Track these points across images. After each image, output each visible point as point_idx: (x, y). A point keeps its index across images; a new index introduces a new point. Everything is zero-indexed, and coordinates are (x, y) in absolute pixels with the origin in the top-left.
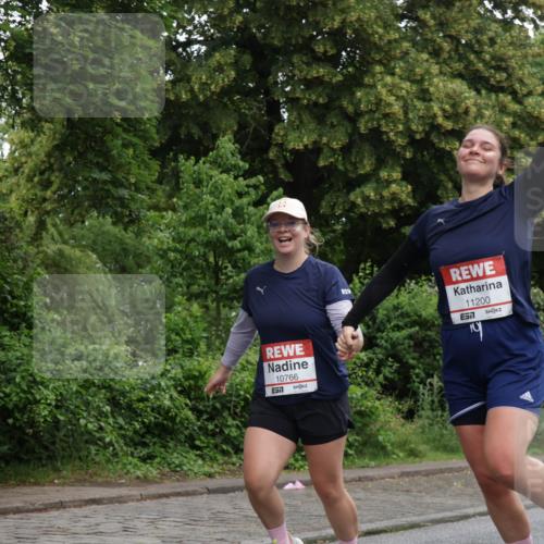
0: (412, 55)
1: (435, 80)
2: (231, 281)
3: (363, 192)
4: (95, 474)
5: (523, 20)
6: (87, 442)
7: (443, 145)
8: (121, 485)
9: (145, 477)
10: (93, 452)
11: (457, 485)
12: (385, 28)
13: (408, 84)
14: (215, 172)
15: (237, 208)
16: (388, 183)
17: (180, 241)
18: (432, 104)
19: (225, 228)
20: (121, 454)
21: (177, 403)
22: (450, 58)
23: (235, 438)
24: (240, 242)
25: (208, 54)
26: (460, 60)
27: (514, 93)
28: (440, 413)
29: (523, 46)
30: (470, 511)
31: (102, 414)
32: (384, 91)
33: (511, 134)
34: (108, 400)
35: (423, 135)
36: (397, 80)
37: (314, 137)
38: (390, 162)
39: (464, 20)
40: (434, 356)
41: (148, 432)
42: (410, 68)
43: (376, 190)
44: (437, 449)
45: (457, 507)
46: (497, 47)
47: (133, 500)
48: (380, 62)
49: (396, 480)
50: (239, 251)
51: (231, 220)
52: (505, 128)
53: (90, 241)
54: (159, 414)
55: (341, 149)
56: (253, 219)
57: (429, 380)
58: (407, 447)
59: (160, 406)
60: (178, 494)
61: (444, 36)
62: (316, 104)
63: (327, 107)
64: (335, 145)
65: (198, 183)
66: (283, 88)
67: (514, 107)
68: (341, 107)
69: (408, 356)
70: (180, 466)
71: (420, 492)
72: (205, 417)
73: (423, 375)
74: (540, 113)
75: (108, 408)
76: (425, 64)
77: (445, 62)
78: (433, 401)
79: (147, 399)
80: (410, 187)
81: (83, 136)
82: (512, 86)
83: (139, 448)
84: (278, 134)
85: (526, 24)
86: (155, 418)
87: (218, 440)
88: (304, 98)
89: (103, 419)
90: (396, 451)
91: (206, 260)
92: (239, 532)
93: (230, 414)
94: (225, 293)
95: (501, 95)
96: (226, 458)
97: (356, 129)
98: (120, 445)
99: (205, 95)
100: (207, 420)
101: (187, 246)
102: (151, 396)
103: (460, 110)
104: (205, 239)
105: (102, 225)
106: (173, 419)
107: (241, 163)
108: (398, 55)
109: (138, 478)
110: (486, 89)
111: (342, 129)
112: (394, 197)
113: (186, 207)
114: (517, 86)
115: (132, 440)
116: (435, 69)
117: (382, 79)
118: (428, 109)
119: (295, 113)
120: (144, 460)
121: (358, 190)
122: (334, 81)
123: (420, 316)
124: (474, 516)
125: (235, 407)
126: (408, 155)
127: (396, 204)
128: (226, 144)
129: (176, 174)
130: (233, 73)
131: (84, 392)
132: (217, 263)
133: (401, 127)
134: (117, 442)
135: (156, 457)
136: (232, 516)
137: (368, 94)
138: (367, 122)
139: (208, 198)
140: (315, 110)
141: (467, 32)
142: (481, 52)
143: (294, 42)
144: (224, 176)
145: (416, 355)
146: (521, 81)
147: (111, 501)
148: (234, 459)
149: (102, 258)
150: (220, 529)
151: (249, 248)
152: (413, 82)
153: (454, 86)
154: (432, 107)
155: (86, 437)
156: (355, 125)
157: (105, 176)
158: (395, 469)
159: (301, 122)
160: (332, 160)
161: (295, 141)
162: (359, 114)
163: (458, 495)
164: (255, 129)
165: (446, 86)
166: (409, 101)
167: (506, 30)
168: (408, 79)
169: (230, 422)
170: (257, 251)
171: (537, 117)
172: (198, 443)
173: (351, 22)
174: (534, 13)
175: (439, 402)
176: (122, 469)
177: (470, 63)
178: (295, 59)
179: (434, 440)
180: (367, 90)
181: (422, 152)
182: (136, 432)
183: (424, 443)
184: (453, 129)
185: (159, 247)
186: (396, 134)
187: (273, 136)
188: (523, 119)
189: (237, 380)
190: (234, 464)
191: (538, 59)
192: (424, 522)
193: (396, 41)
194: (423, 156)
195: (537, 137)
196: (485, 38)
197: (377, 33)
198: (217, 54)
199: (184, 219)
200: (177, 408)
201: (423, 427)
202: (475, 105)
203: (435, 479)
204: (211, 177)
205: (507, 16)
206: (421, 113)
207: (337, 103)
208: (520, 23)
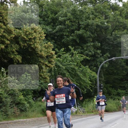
27: (4, 23)
33: (3, 34)
67: (4, 27)
82: (3, 21)
85: (8, 4)
114: (5, 21)
146: (6, 20)
171: (10, 30)
174: (10, 1)
188: (6, 30)
195: (10, 35)
205: (2, 1)
208: (6, 3)
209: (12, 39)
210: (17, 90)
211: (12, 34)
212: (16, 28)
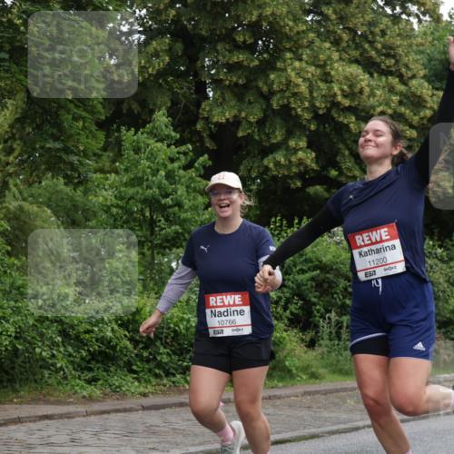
0: (317, 44)
1: (336, 65)
2: (164, 231)
3: (275, 158)
4: (48, 394)
5: (409, 15)
6: (41, 367)
7: (341, 119)
8: (69, 403)
9: (90, 397)
10: (47, 375)
11: (350, 402)
12: (294, 21)
13: (313, 68)
14: (151, 141)
15: (170, 171)
16: (296, 150)
17: (122, 198)
18: (333, 84)
19: (159, 187)
20: (69, 377)
21: (118, 335)
22: (348, 46)
23: (166, 363)
24: (172, 199)
25: (146, 43)
26: (356, 48)
27: (401, 76)
28: (336, 342)
29: (408, 37)
30: (360, 424)
31: (54, 344)
32: (293, 74)
33: (398, 110)
34: (60, 332)
35: (325, 111)
36: (304, 65)
37: (234, 112)
38: (298, 133)
39: (360, 15)
40: (333, 294)
41: (93, 359)
42: (315, 54)
43: (285, 156)
44: (334, 372)
45: (350, 421)
46: (387, 37)
47: (79, 416)
48: (290, 50)
49: (299, 399)
50: (171, 207)
51: (164, 181)
52: (393, 105)
53: (46, 199)
54: (103, 344)
55: (257, 122)
56: (183, 180)
57: (328, 315)
58: (309, 371)
59: (103, 337)
60: (117, 411)
61: (344, 28)
62: (236, 84)
63: (245, 86)
64: (252, 119)
65: (137, 150)
66: (209, 70)
67: (401, 88)
68: (257, 87)
69: (310, 295)
70: (119, 387)
71: (319, 408)
72: (141, 346)
73: (322, 310)
74: (422, 92)
75: (60, 339)
76: (327, 51)
77: (344, 50)
78: (331, 332)
79: (92, 331)
80: (314, 154)
81: (40, 111)
82: (399, 70)
83: (86, 372)
84: (204, 110)
85: (411, 19)
86: (99, 347)
87: (152, 365)
88: (227, 79)
89: (55, 348)
90: (300, 374)
91: (143, 215)
92: (168, 442)
93: (162, 344)
94: (159, 242)
95: (390, 78)
96: (158, 380)
97: (269, 105)
98: (69, 370)
99: (144, 77)
100: (142, 348)
101: (127, 202)
102: (96, 329)
103: (356, 90)
104: (143, 197)
105: (57, 185)
106: (114, 348)
107: (173, 134)
108: (305, 44)
109: (84, 397)
110: (378, 72)
111: (258, 106)
112: (301, 162)
113: (126, 170)
114: (403, 70)
115: (79, 366)
116: (336, 56)
117: (292, 64)
118: (330, 89)
119: (219, 92)
120: (89, 382)
121: (270, 157)
122: (251, 65)
123: (321, 262)
124: (364, 427)
125: (166, 337)
126: (313, 127)
127: (302, 168)
128: (161, 118)
129: (119, 143)
130: (167, 58)
131: (39, 325)
132: (152, 217)
133: (307, 104)
134: (67, 367)
135: (99, 379)
136: (162, 429)
137: (279, 76)
138: (278, 100)
139: (145, 163)
140: (236, 90)
141: (362, 25)
142: (374, 42)
143: (218, 32)
144: (159, 145)
145: (317, 293)
146: (407, 66)
147: (61, 416)
148: (165, 381)
149: (55, 213)
150: (152, 440)
151: (179, 205)
152: (317, 66)
153: (351, 70)
154: (333, 87)
155: (40, 363)
156: (269, 102)
157: (58, 145)
158: (300, 389)
159: (224, 99)
160: (250, 131)
161: (218, 115)
162: (272, 93)
163: (351, 410)
164: (185, 106)
165: (343, 69)
166: (314, 83)
167: (394, 24)
168: (313, 64)
169: (162, 350)
170: (186, 207)
171: (420, 97)
172: (134, 367)
173: (266, 16)
174: (418, 9)
175: (336, 333)
176: (71, 390)
177: (365, 51)
178: (219, 47)
179: (332, 365)
180: (280, 73)
181: (324, 125)
182: (82, 359)
183: (323, 367)
184: (350, 106)
185: (104, 203)
186: (303, 109)
187: (200, 111)
188: (408, 98)
189: (168, 316)
190: (165, 385)
191: (421, 48)
192: (322, 433)
193: (303, 31)
194: (325, 128)
195: (419, 112)
196: (377, 30)
197: (288, 25)
198: (154, 43)
199: (124, 180)
200: (117, 338)
201: (322, 354)
202: (369, 86)
203: (331, 398)
204: (148, 145)
205: (395, 12)
206: (324, 93)
207: (254, 84)
208: (406, 18)
209: (425, 121)
210: (441, 280)
211: (425, 107)
212: (437, 89)
